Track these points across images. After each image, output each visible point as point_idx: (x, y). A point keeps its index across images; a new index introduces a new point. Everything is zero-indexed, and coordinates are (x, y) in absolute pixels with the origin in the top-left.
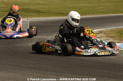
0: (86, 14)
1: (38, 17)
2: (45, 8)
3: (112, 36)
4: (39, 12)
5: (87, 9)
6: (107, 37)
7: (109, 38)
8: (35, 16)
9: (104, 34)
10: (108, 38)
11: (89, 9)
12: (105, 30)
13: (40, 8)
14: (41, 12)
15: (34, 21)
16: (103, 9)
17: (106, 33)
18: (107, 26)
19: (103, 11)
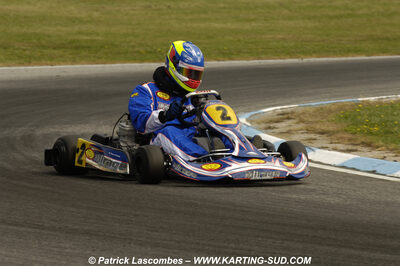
0: (232, 54)
1: (74, 62)
2: (98, 35)
3: (324, 128)
4: (77, 48)
5: (231, 38)
6: (308, 131)
7: (317, 136)
8: (63, 60)
9: (297, 123)
10: (312, 136)
11: (239, 41)
12: (300, 111)
13: (80, 33)
14: (83, 48)
15: (63, 74)
16: (284, 39)
17: (305, 119)
18: (301, 96)
19: (284, 47)
